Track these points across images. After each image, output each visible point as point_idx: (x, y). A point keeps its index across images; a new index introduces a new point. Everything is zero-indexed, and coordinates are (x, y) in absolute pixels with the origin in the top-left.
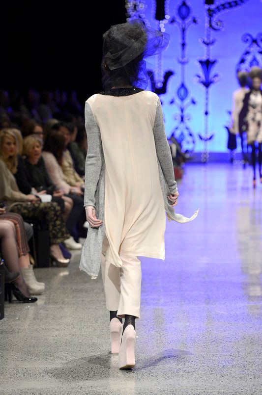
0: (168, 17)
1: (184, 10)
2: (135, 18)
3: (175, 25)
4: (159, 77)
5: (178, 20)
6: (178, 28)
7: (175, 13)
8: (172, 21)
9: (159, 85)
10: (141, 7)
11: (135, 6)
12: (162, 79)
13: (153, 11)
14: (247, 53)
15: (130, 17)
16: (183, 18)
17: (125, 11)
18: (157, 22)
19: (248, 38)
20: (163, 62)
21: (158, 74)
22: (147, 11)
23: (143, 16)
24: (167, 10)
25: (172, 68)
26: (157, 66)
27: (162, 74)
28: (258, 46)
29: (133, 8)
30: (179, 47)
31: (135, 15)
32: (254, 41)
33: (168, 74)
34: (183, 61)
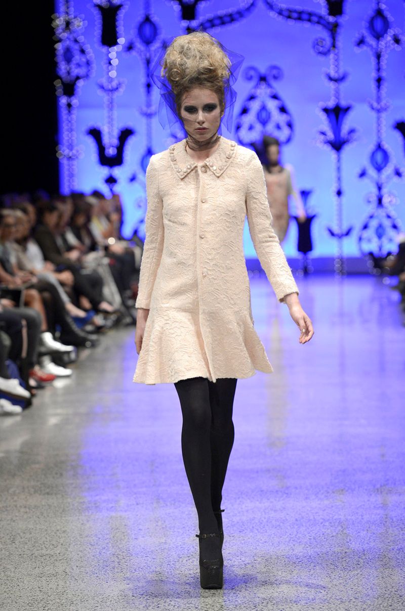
0: (122, 41)
1: (148, 30)
2: (68, 42)
3: (134, 53)
4: (110, 139)
5: (139, 45)
6: (139, 58)
7: (133, 33)
8: (130, 47)
9: (111, 152)
10: (78, 24)
11: (68, 24)
12: (115, 141)
13: (97, 32)
14: (252, 98)
15: (60, 40)
16: (148, 42)
17: (52, 31)
18: (104, 50)
19: (252, 73)
20: (116, 113)
21: (109, 133)
22: (87, 31)
23: (81, 39)
24: (121, 29)
25: (130, 124)
26: (106, 120)
27: (116, 133)
28: (269, 86)
29: (64, 26)
30: (142, 90)
31: (68, 38)
32: (263, 79)
33: (126, 134)
34: (149, 111)
